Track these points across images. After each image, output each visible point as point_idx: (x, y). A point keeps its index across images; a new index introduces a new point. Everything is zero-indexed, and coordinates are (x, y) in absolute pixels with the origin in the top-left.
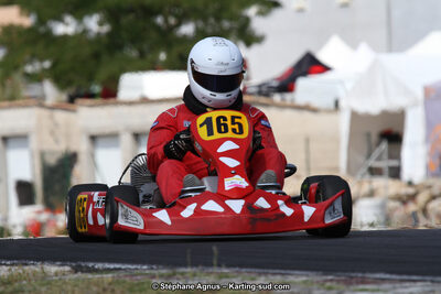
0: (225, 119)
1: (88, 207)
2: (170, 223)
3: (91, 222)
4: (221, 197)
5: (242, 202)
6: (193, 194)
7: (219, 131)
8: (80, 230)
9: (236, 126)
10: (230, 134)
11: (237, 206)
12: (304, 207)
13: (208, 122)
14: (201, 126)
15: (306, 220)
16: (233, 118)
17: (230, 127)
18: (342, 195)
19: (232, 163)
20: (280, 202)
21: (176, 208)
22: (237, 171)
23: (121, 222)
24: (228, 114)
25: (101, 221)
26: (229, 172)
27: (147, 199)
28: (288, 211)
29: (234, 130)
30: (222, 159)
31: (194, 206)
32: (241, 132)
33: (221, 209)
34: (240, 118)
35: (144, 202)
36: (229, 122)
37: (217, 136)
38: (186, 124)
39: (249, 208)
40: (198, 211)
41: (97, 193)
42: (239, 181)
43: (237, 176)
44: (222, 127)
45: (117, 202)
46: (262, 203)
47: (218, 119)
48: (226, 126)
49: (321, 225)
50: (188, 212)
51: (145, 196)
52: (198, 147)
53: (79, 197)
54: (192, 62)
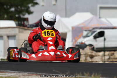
0: (49, 32)
1: (13, 53)
2: (35, 57)
3: (14, 57)
4: (48, 52)
5: (54, 53)
6: (41, 51)
7: (48, 35)
8: (11, 58)
9: (52, 34)
10: (50, 36)
11: (52, 54)
12: (69, 55)
13: (45, 33)
14: (43, 33)
15: (69, 58)
16: (51, 32)
17: (50, 34)
18: (78, 52)
19: (51, 43)
20: (63, 53)
21: (37, 54)
22: (52, 45)
23: (23, 57)
24: (50, 31)
25: (17, 56)
26: (51, 45)
27: (29, 51)
28: (65, 56)
29: (51, 35)
30: (48, 42)
31: (41, 53)
32: (53, 35)
33: (48, 54)
34: (53, 32)
36: (50, 33)
37: (47, 36)
38: (39, 33)
39: (55, 54)
40: (42, 55)
41: (16, 49)
42: (53, 48)
43: (52, 46)
44: (48, 34)
45: (22, 52)
46: (59, 53)
47: (47, 32)
48: (49, 34)
49: (73, 59)
50: (40, 55)
51: (28, 50)
52: (42, 38)
53: (11, 50)
54: (44, 17)
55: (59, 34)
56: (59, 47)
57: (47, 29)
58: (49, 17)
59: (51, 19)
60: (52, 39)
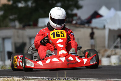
0: (59, 32)
1: (17, 60)
2: (42, 65)
3: (18, 65)
4: (58, 57)
5: (65, 58)
6: (49, 56)
7: (57, 36)
8: (15, 67)
9: (62, 35)
10: (60, 37)
11: (63, 59)
12: (84, 59)
13: (54, 33)
15: (84, 63)
16: (61, 32)
18: (96, 55)
19: (61, 46)
20: (76, 58)
21: (44, 60)
22: (63, 48)
23: (27, 65)
25: (21, 64)
26: (61, 49)
27: (36, 57)
28: (79, 61)
30: (58, 45)
31: (50, 59)
32: (64, 36)
33: (58, 60)
34: (63, 32)
35: (34, 58)
36: (60, 34)
37: (56, 38)
39: (67, 60)
40: (51, 61)
41: (20, 56)
43: (63, 50)
45: (26, 59)
46: (71, 58)
47: (57, 32)
49: (89, 65)
50: (48, 62)
52: (50, 41)
53: (15, 57)
54: (50, 14)
55: (71, 34)
56: (71, 50)
57: (56, 29)
58: (57, 15)
59: (60, 17)
60: (63, 41)
